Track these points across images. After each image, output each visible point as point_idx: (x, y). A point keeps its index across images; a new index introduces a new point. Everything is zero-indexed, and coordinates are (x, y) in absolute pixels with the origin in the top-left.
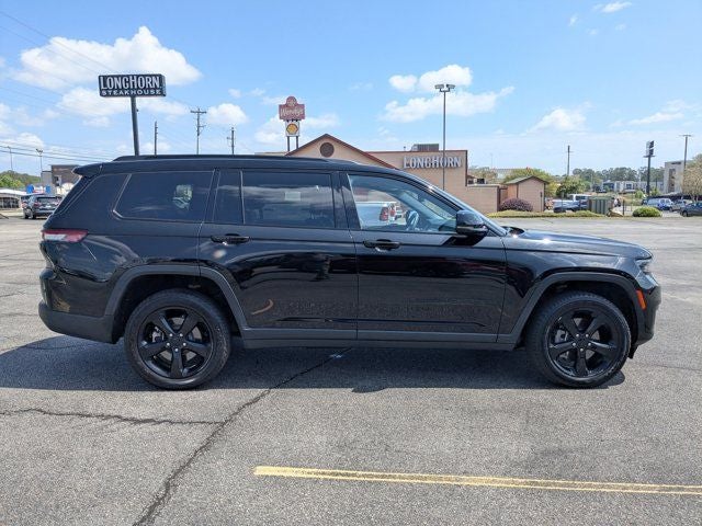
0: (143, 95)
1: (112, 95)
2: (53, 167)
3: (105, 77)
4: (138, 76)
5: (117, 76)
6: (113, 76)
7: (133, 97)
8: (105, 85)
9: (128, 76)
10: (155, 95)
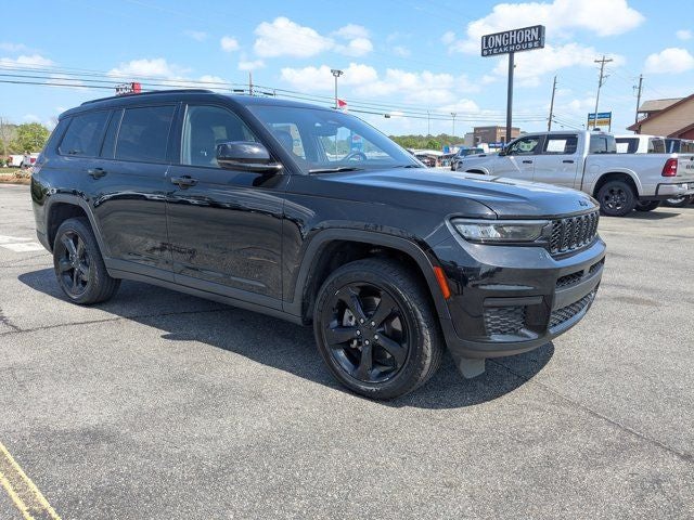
0: (521, 49)
1: (493, 54)
2: (476, 129)
3: (487, 37)
4: (517, 31)
5: (498, 34)
6: (494, 35)
7: (511, 54)
8: (487, 45)
9: (508, 32)
10: (533, 48)
